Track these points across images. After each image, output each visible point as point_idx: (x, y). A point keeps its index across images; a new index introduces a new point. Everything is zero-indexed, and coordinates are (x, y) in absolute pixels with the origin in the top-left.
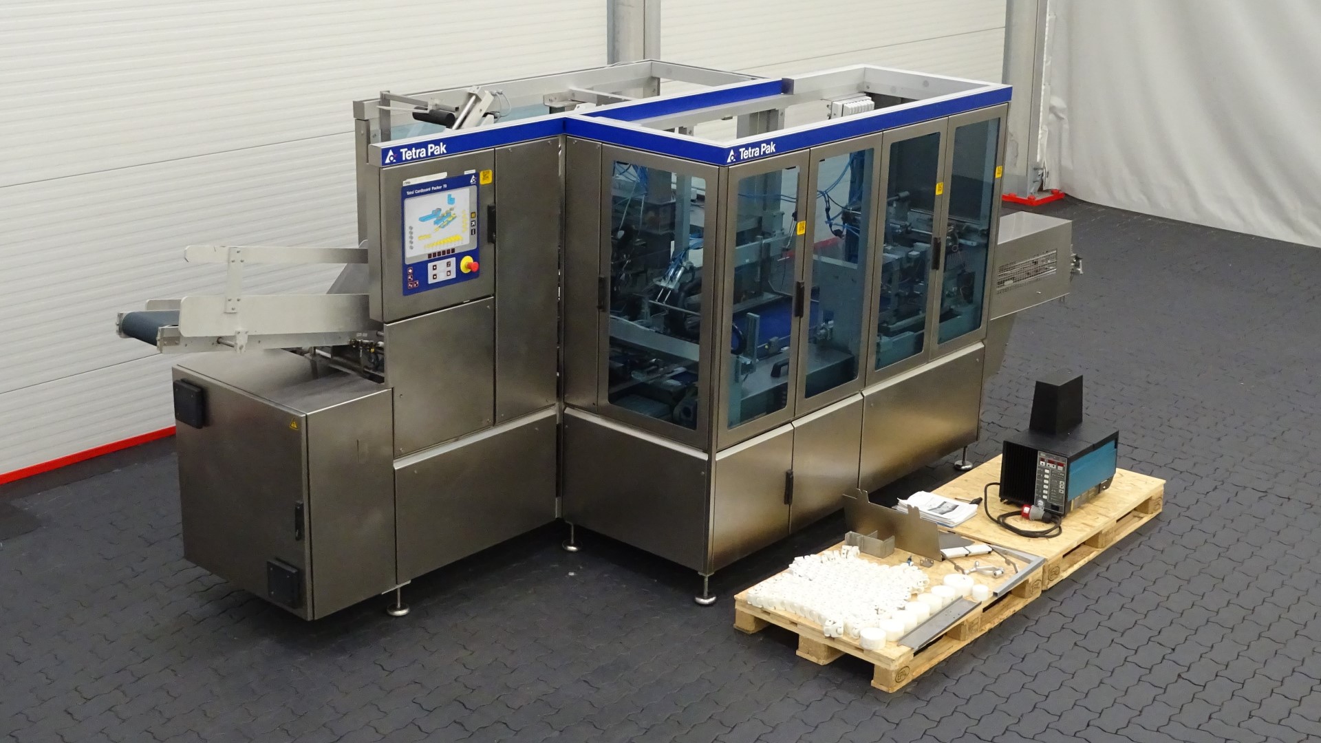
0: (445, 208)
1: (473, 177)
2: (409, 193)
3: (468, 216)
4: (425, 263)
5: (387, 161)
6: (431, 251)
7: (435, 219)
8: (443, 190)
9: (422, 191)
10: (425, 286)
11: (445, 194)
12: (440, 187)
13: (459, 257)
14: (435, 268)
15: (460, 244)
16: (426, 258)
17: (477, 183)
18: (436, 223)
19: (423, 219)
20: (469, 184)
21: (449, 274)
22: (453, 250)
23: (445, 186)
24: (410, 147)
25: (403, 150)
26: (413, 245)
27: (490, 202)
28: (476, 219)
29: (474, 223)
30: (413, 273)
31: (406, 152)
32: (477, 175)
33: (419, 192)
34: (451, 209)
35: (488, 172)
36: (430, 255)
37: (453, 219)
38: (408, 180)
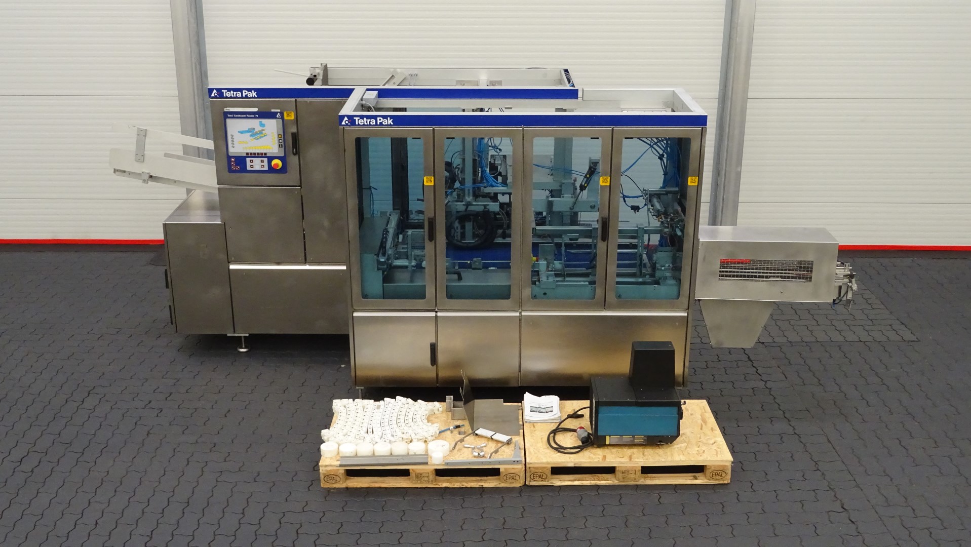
0: (258, 128)
1: (279, 114)
2: (229, 116)
3: (276, 136)
4: (245, 157)
5: (213, 95)
6: (249, 151)
7: (251, 134)
8: (255, 118)
9: (239, 116)
10: (244, 169)
11: (258, 121)
12: (253, 116)
13: (270, 159)
14: (251, 161)
15: (271, 151)
16: (245, 155)
17: (282, 118)
18: (251, 136)
19: (242, 132)
20: (276, 118)
21: (263, 167)
22: (265, 154)
23: (257, 116)
24: (229, 90)
25: (224, 91)
26: (234, 146)
27: (294, 130)
28: (282, 139)
29: (281, 141)
30: (235, 161)
31: (226, 92)
32: (282, 113)
33: (237, 116)
34: (263, 130)
35: (291, 113)
36: (247, 154)
37: (265, 136)
38: (228, 108)
